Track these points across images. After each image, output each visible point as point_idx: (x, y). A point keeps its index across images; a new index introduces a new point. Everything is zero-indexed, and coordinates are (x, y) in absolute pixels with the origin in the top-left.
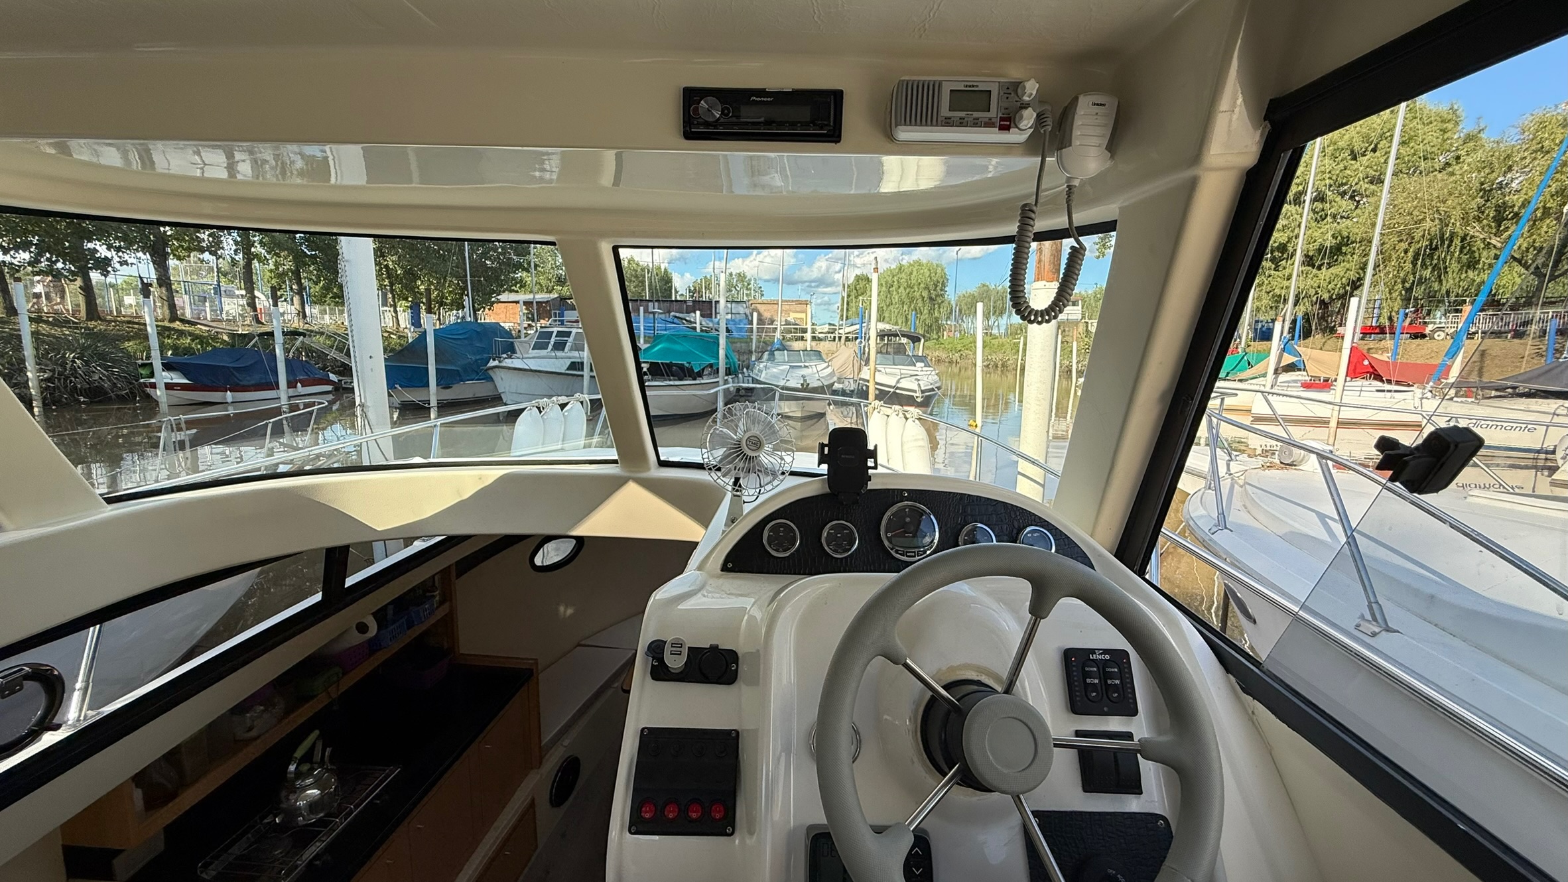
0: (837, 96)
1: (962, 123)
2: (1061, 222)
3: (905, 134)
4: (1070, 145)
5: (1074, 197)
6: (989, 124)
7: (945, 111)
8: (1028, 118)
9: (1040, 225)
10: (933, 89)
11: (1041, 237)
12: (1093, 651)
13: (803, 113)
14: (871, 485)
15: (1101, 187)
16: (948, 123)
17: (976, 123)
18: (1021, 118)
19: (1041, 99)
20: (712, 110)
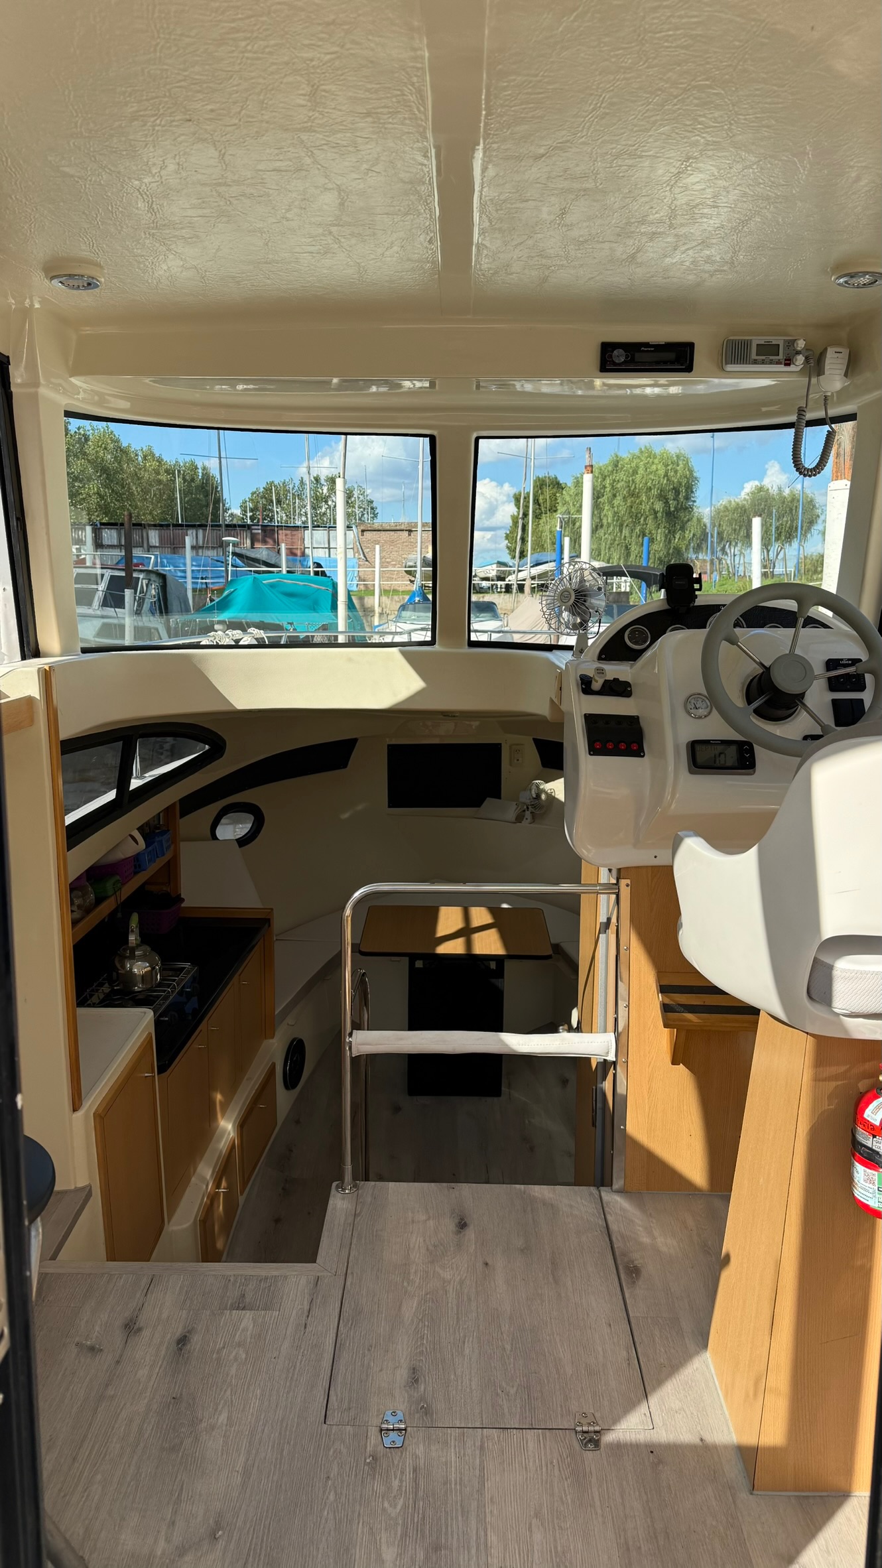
0: (691, 346)
1: (763, 362)
2: (820, 414)
3: (730, 368)
4: (824, 374)
5: (828, 402)
6: (779, 363)
7: (754, 356)
8: (800, 359)
9: (810, 416)
10: (746, 344)
11: (811, 423)
12: (842, 660)
13: (671, 356)
14: (698, 602)
15: (843, 395)
16: (755, 362)
17: (771, 362)
18: (796, 360)
19: (807, 349)
20: (619, 356)
